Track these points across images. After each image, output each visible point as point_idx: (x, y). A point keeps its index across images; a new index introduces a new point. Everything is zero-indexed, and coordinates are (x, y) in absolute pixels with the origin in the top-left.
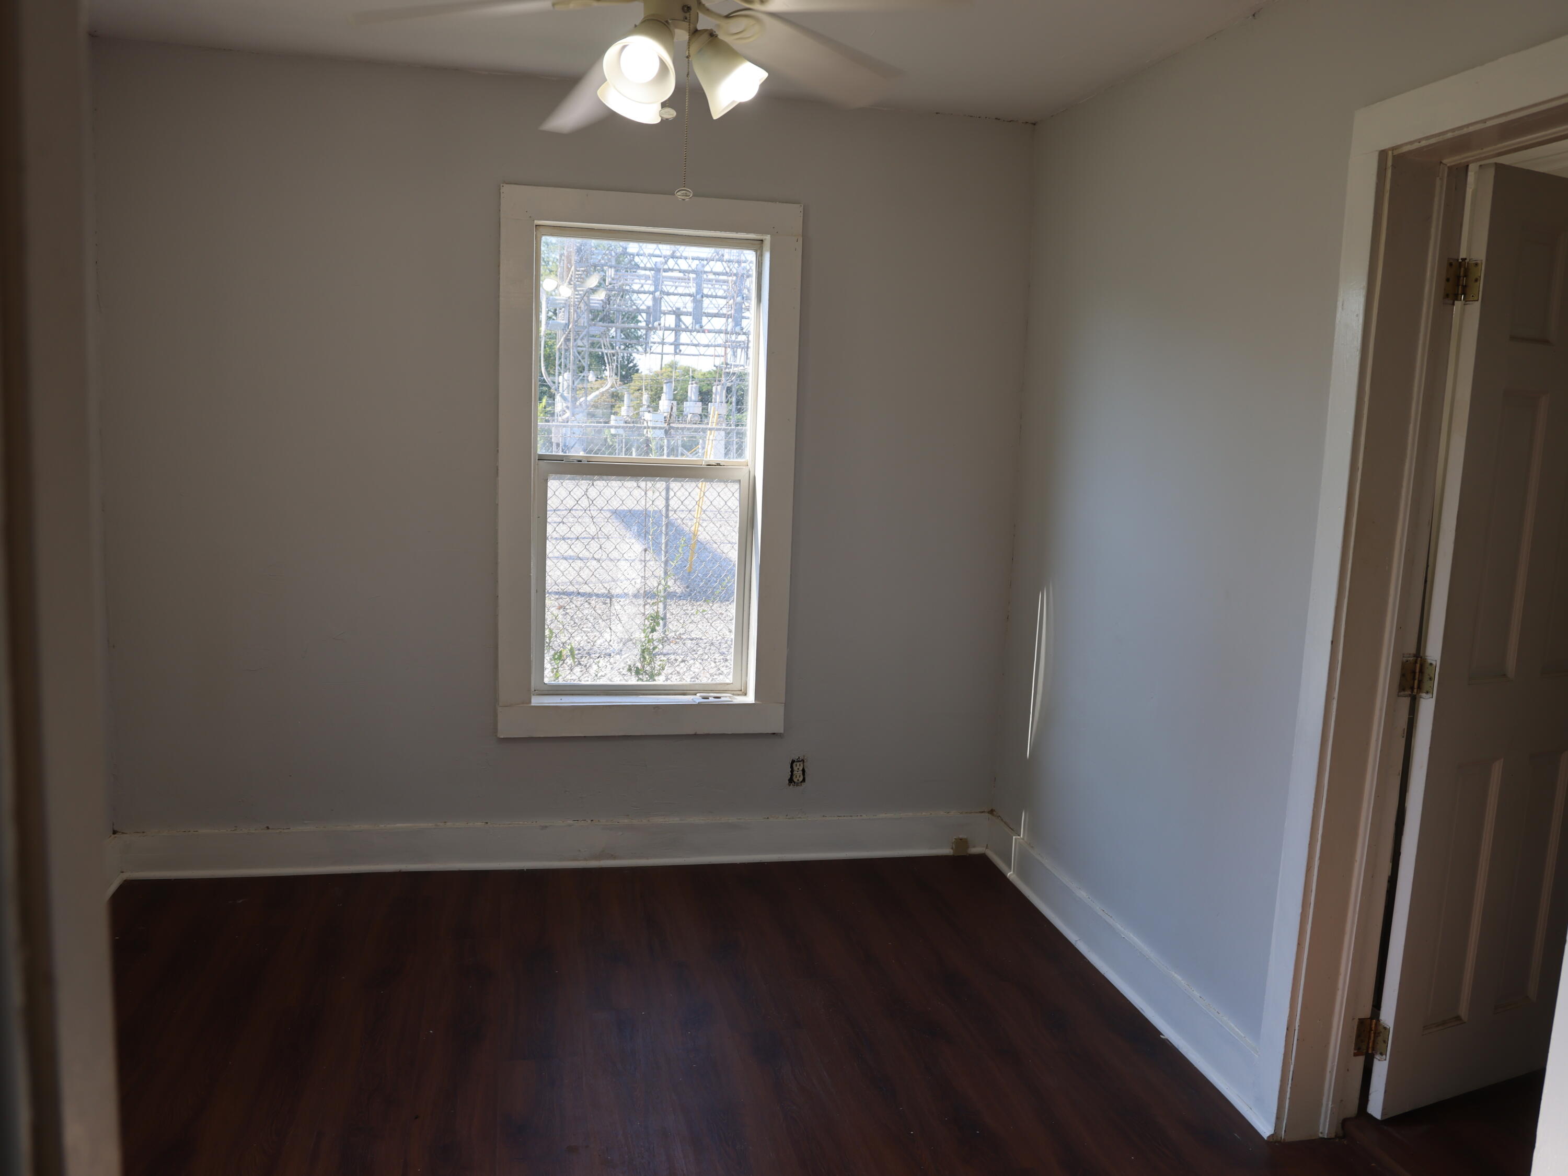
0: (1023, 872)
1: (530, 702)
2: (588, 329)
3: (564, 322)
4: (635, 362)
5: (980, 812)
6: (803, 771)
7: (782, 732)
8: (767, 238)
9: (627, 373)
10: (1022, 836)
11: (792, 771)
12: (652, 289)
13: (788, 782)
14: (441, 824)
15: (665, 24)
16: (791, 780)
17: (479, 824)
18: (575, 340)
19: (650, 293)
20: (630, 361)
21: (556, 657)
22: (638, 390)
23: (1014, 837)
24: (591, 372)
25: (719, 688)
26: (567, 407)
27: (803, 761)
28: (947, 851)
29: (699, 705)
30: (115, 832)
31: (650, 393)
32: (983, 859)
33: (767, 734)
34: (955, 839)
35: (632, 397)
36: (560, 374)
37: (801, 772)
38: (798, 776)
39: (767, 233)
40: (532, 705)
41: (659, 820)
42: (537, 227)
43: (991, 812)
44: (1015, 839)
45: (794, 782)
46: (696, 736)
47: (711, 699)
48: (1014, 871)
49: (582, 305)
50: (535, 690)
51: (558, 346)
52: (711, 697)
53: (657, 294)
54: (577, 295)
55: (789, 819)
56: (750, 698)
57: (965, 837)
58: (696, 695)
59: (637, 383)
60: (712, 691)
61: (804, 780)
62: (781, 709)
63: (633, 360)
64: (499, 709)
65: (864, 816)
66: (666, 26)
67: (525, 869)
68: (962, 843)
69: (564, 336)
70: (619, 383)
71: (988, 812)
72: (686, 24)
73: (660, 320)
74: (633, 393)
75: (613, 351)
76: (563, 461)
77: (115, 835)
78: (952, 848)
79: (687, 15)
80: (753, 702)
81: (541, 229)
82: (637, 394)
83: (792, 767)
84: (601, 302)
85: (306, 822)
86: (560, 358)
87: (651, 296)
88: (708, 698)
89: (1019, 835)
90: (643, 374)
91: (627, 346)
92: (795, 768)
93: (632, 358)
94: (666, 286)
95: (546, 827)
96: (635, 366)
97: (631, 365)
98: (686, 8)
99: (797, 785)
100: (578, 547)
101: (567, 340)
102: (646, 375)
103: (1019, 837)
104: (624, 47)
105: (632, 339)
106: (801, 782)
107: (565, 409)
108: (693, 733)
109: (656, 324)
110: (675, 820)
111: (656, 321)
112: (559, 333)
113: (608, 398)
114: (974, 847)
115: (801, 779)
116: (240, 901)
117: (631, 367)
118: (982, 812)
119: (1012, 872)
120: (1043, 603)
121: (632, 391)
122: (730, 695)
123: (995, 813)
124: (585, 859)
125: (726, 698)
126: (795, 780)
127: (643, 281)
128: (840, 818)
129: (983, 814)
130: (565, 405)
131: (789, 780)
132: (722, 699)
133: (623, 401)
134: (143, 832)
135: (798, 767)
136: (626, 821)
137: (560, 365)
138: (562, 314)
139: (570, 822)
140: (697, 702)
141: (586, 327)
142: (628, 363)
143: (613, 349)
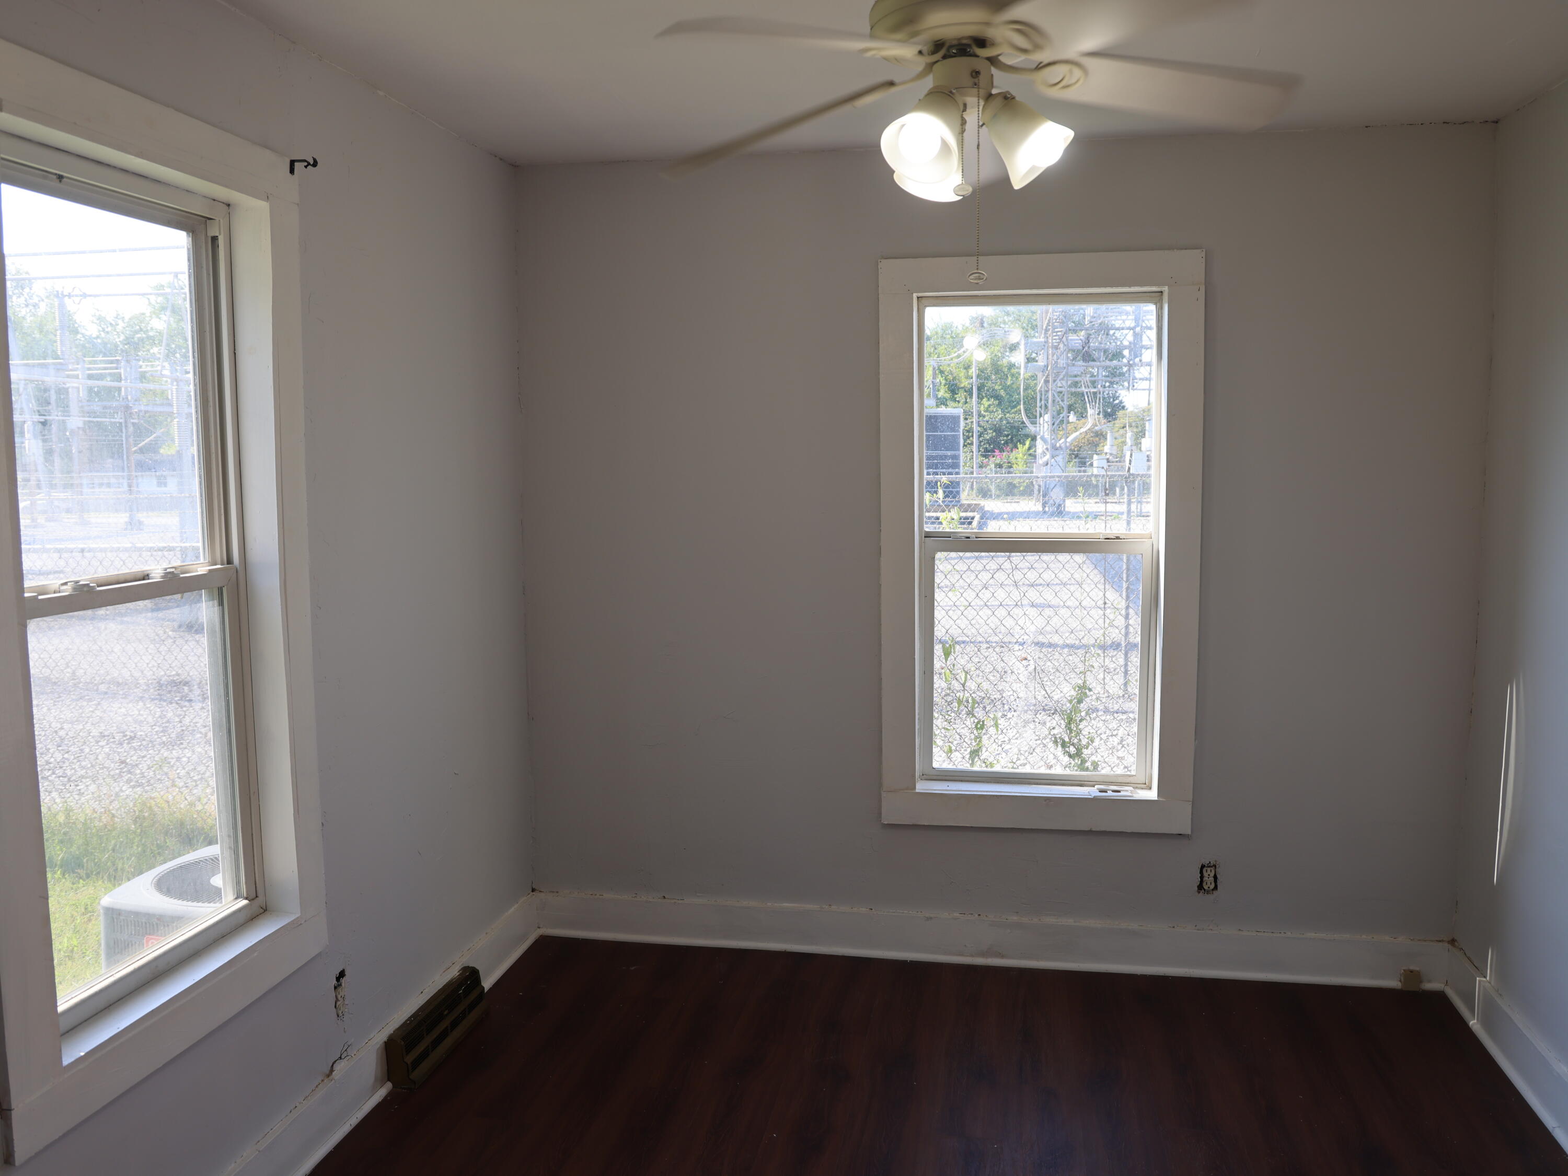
0: (1487, 1023)
1: (915, 788)
2: (1068, 369)
3: (1043, 364)
4: (1120, 399)
5: (1437, 941)
6: (1215, 877)
7: (1190, 833)
8: (1165, 289)
9: (1112, 410)
10: (1488, 978)
11: (1202, 877)
12: (1133, 325)
13: (1197, 889)
14: (827, 907)
15: (949, 95)
16: (1200, 887)
17: (863, 910)
18: (1054, 381)
19: (1130, 329)
20: (1115, 397)
21: (979, 726)
22: (1123, 428)
23: (1478, 978)
24: (1072, 412)
25: (1120, 780)
26: (1047, 449)
27: (1215, 866)
28: (1393, 983)
29: (1095, 800)
30: (533, 890)
31: (1135, 430)
32: (1440, 998)
33: (1172, 835)
34: (1404, 970)
35: (1117, 435)
36: (1041, 416)
37: (1212, 879)
38: (1209, 883)
39: (1163, 285)
40: (917, 791)
41: (1050, 920)
42: (920, 299)
43: (1453, 942)
44: (1480, 981)
45: (1205, 890)
46: (1090, 832)
47: (1110, 793)
48: (1478, 1020)
49: (1061, 346)
50: (923, 775)
51: (1039, 388)
52: (1109, 790)
53: (1138, 329)
54: (1055, 336)
55: (1198, 930)
56: (1152, 794)
57: (1418, 969)
58: (1094, 786)
59: (1122, 420)
60: (1112, 783)
61: (1216, 888)
62: (1189, 807)
63: (1119, 397)
64: (884, 795)
65: (1289, 934)
66: (951, 97)
67: (909, 960)
68: (1412, 976)
69: (1044, 378)
70: (1103, 421)
71: (1449, 942)
72: (975, 91)
73: (1141, 356)
74: (1118, 431)
75: (1095, 390)
76: (950, 537)
77: (534, 893)
78: (1400, 981)
79: (976, 80)
80: (1156, 799)
81: (924, 301)
82: (1122, 431)
83: (1201, 872)
84: (1080, 341)
85: (698, 894)
86: (1041, 400)
87: (1132, 331)
88: (1106, 792)
89: (1485, 977)
90: (1128, 410)
91: (1112, 383)
92: (1205, 874)
93: (1117, 394)
94: (1148, 320)
95: (931, 918)
96: (1121, 402)
97: (1117, 402)
98: (974, 74)
99: (1208, 892)
100: (1048, 595)
101: (1046, 382)
102: (1132, 412)
103: (1484, 979)
104: (903, 126)
105: (1115, 375)
106: (1213, 890)
107: (1045, 451)
108: (1087, 829)
109: (1137, 360)
110: (1069, 921)
111: (1137, 357)
112: (1040, 375)
113: (1092, 437)
114: (1429, 981)
115: (1212, 886)
116: (633, 968)
117: (1117, 404)
118: (1440, 941)
119: (1475, 1021)
120: (1513, 699)
121: (1117, 429)
122: (1131, 788)
123: (1456, 943)
124: (972, 956)
125: (1127, 793)
126: (1206, 887)
127: (1124, 317)
128: (1259, 934)
129: (1441, 944)
130: (1045, 447)
131: (1198, 887)
132: (1122, 793)
133: (1106, 439)
134: (557, 892)
135: (1209, 874)
136: (1015, 918)
137: (1041, 407)
138: (1042, 355)
139: (956, 915)
140: (1093, 795)
141: (1065, 368)
142: (1114, 400)
143: (1095, 387)
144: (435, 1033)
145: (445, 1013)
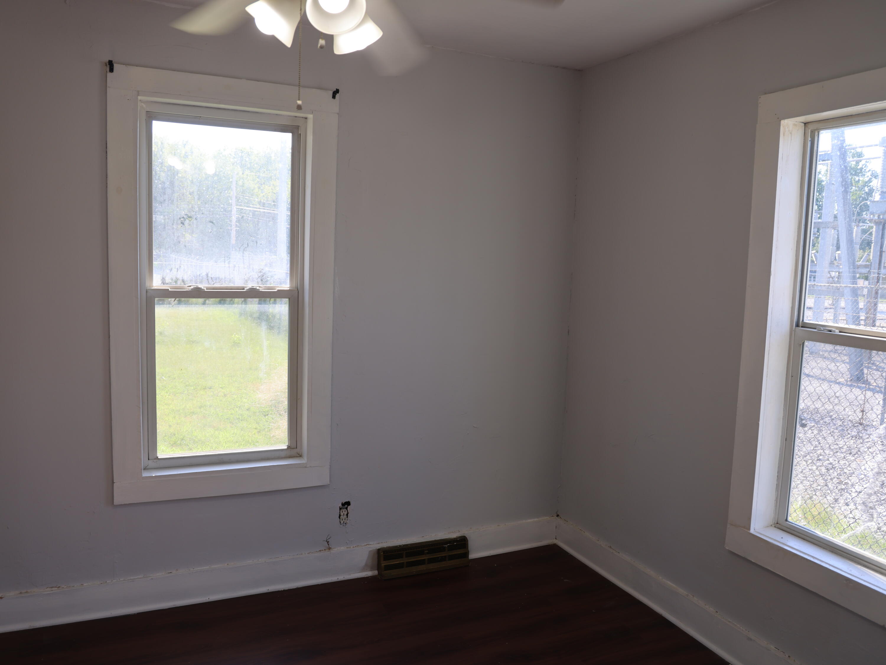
14: (691, 596)
50: (777, 523)
64: (728, 526)
76: (815, 329)
77: (557, 518)
95: (751, 639)
134: (567, 521)
139: (772, 647)
144: (412, 559)
145: (426, 552)
